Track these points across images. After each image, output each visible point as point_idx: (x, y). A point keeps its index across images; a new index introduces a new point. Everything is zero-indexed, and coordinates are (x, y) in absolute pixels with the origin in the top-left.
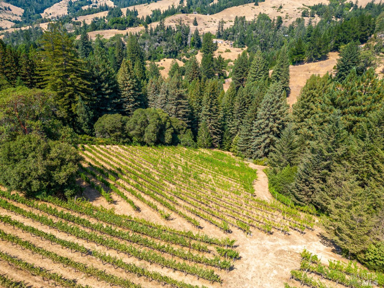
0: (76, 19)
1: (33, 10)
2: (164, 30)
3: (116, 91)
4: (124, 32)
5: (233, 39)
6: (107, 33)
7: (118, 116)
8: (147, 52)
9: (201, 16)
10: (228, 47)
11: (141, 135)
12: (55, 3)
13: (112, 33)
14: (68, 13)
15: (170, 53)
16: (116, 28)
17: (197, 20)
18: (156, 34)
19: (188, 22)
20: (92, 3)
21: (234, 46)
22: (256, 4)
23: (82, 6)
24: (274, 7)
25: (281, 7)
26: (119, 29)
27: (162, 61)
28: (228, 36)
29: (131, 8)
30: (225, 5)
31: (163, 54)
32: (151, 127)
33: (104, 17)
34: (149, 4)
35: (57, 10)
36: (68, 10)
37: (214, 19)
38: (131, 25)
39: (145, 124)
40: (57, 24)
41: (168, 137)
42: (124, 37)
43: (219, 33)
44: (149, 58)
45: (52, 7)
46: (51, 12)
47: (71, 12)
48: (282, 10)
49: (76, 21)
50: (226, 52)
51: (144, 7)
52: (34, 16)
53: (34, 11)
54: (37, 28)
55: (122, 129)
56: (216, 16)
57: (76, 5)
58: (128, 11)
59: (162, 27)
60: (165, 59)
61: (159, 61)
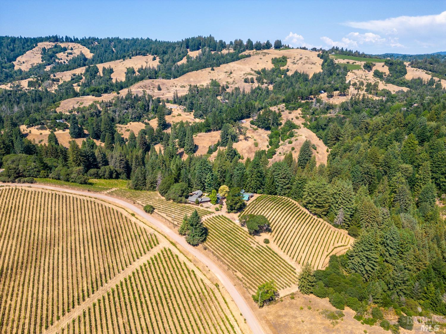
0: (54, 76)
1: (4, 58)
2: (132, 99)
3: (95, 159)
4: (99, 99)
5: (185, 105)
6: (86, 100)
7: (96, 169)
8: (117, 118)
9: (165, 81)
10: (180, 112)
11: (104, 175)
12: (28, 50)
13: (91, 100)
14: (42, 61)
15: (135, 118)
16: (93, 95)
17: (161, 86)
18: (125, 103)
19: (154, 88)
20: (66, 50)
21: (185, 110)
22: (213, 70)
23: (57, 53)
24: (226, 72)
25: (231, 73)
26: (96, 96)
27: (129, 124)
28: (182, 102)
29: (107, 65)
30: (187, 69)
31: (129, 119)
32: (107, 173)
33: (81, 74)
34: (124, 60)
35: (31, 58)
36: (42, 58)
37: (176, 84)
38: (106, 91)
39: (105, 172)
40: (37, 82)
41: (114, 176)
42: (100, 104)
43: (175, 100)
44: (119, 123)
45: (25, 55)
46: (24, 61)
47: (45, 60)
48: (231, 76)
49: (55, 78)
50: (178, 115)
51: (119, 64)
52: (6, 65)
53: (6, 60)
54: (18, 86)
55: (97, 174)
56: (178, 80)
57: (50, 53)
58: (104, 69)
59: (129, 94)
60: (131, 123)
61: (127, 124)
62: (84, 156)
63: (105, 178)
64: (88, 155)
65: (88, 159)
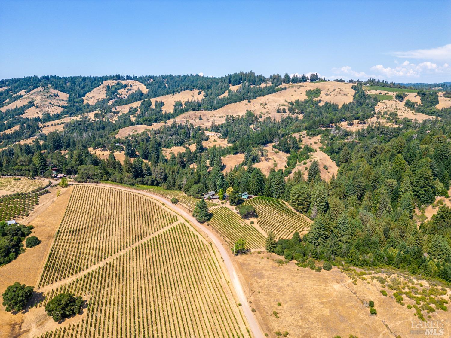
0: (116, 109)
1: (76, 95)
2: (176, 127)
3: (142, 171)
4: (150, 128)
5: (220, 132)
6: (139, 128)
7: (142, 178)
8: (163, 143)
9: (206, 112)
10: (216, 138)
11: (147, 183)
12: (95, 87)
13: (143, 128)
14: (106, 96)
15: (178, 143)
16: (145, 125)
17: (202, 116)
18: (170, 130)
19: (196, 118)
20: (127, 87)
21: (220, 137)
22: (249, 102)
23: (119, 89)
24: (261, 104)
25: (266, 104)
26: (147, 125)
27: (172, 148)
28: (218, 130)
29: (158, 99)
30: (226, 102)
31: (173, 144)
32: (150, 181)
33: (137, 107)
34: (173, 94)
35: (97, 94)
36: (106, 93)
37: (215, 114)
38: (156, 121)
39: (148, 180)
40: (101, 114)
41: (155, 183)
42: (150, 132)
43: (212, 128)
44: (165, 147)
45: (92, 91)
46: (92, 96)
47: (108, 96)
48: (266, 107)
49: (116, 110)
50: (214, 141)
51: (169, 98)
52: (77, 100)
53: (77, 96)
54: (86, 117)
55: (142, 181)
56: (217, 112)
57: (113, 89)
58: (156, 102)
59: (175, 123)
60: (174, 147)
61: (171, 148)
62: (133, 168)
63: (148, 185)
64: (137, 168)
65: (137, 171)
